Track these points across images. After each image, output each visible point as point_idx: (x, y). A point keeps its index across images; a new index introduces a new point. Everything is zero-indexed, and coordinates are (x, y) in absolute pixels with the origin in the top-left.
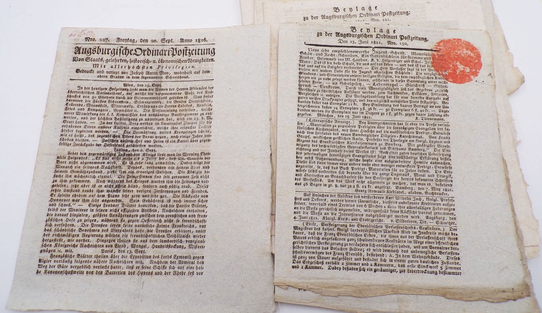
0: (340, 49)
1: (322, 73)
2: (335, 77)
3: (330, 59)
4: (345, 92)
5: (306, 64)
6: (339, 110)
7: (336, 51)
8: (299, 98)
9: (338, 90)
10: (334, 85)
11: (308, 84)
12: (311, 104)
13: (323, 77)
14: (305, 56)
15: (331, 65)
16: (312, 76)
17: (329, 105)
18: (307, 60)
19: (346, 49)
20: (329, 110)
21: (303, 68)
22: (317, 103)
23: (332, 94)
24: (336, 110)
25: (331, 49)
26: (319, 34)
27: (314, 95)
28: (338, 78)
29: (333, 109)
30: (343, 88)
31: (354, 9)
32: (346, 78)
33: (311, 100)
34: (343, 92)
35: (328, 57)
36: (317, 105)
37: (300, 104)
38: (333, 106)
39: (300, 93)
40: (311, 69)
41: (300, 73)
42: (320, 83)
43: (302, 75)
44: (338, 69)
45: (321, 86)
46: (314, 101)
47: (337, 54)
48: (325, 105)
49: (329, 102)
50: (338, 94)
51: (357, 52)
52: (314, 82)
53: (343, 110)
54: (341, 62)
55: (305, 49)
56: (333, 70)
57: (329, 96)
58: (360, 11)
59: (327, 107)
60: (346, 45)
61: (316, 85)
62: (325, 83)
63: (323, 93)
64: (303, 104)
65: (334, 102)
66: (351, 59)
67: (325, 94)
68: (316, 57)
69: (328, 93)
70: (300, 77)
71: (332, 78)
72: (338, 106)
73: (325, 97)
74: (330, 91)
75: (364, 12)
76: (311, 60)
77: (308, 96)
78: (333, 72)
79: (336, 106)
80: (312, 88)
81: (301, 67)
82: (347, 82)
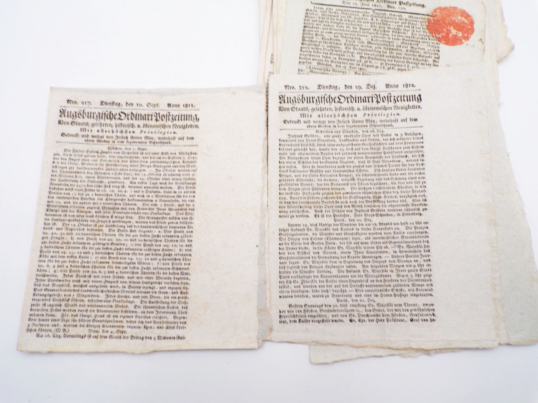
0: (343, 8)
1: (325, 27)
2: (336, 32)
3: (334, 16)
4: (345, 44)
5: (311, 19)
6: (337, 60)
7: (339, 10)
8: (301, 48)
9: (338, 42)
10: (335, 38)
11: (311, 36)
12: (312, 54)
13: (325, 31)
14: (310, 12)
15: (334, 21)
16: (315, 29)
17: (329, 55)
18: (312, 16)
19: (349, 9)
20: (329, 59)
21: (308, 22)
22: (318, 52)
23: (333, 45)
24: (334, 60)
25: (334, 8)
27: (315, 45)
28: (340, 32)
29: (332, 59)
30: (343, 41)
32: (347, 33)
33: (312, 51)
34: (343, 44)
35: (331, 14)
36: (318, 54)
37: (302, 53)
38: (332, 56)
39: (302, 44)
40: (315, 23)
41: (305, 27)
42: (322, 35)
43: (306, 29)
44: (340, 25)
45: (323, 38)
46: (315, 50)
47: (340, 12)
48: (325, 55)
49: (329, 52)
50: (338, 46)
51: (358, 12)
52: (316, 34)
53: (341, 61)
54: (344, 19)
55: (311, 7)
56: (335, 25)
57: (330, 47)
59: (327, 57)
60: (349, 5)
61: (319, 37)
62: (327, 36)
63: (325, 44)
64: (305, 53)
65: (334, 52)
66: (353, 17)
67: (326, 45)
68: (320, 14)
69: (329, 45)
70: (304, 30)
71: (333, 32)
72: (337, 57)
73: (326, 47)
74: (331, 43)
76: (316, 16)
77: (310, 47)
78: (335, 27)
79: (335, 56)
80: (314, 39)
81: (306, 22)
82: (347, 36)
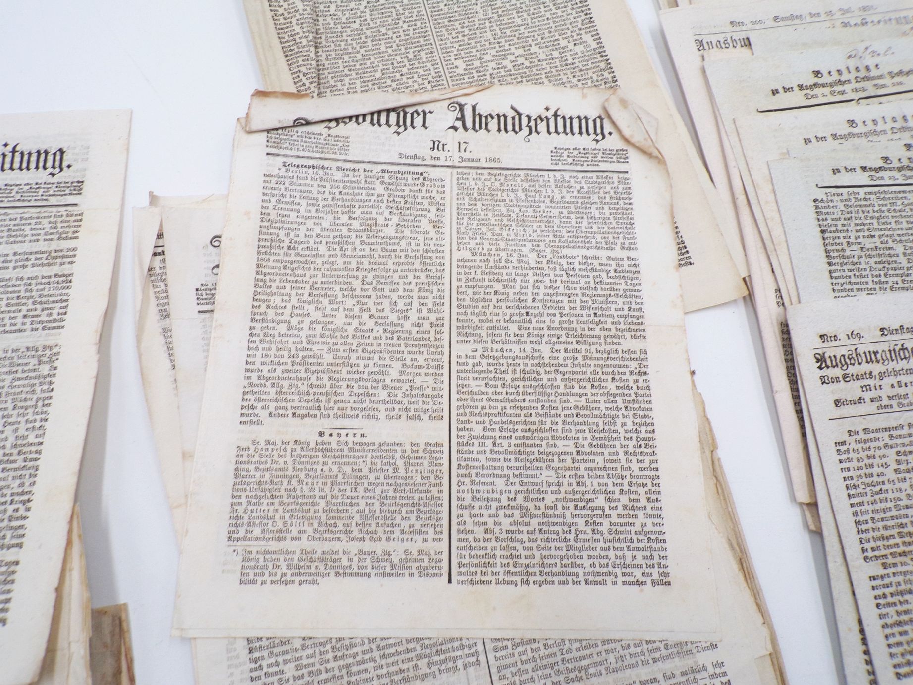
0: (877, 189)
1: (858, 228)
2: (882, 233)
3: (866, 206)
4: (904, 254)
5: (829, 217)
6: (900, 285)
7: (870, 193)
8: (830, 272)
9: (892, 252)
10: (883, 246)
11: (839, 247)
12: (853, 280)
13: (861, 234)
14: (823, 205)
15: (870, 215)
16: (844, 234)
17: (883, 279)
18: (829, 210)
19: (886, 188)
20: (885, 286)
21: (825, 223)
22: (862, 276)
23: (884, 259)
24: (895, 286)
25: (862, 191)
26: (836, 171)
27: (854, 264)
28: (887, 233)
29: (890, 284)
30: (899, 249)
31: (881, 122)
32: (900, 232)
33: (851, 274)
34: (901, 256)
35: (860, 203)
36: (863, 280)
37: (834, 281)
38: (890, 279)
39: (830, 264)
40: (839, 223)
41: (823, 232)
42: (859, 243)
43: (826, 235)
44: (883, 220)
45: (862, 248)
46: (857, 273)
47: (873, 197)
48: (876, 279)
49: (882, 273)
50: (894, 259)
51: (904, 192)
52: (848, 243)
53: (906, 285)
54: (884, 208)
55: (820, 194)
56: (875, 221)
57: (880, 263)
58: (890, 124)
59: (880, 282)
60: (882, 183)
61: (854, 247)
62: (868, 243)
63: (869, 259)
64: (840, 281)
65: (891, 272)
66: (899, 202)
67: (872, 261)
68: (841, 206)
69: (878, 259)
70: (824, 239)
71: (877, 234)
72: (899, 279)
73: (873, 265)
74: (880, 255)
75: (897, 125)
76: (835, 210)
77: (845, 267)
78: (876, 226)
79: (895, 279)
80: (848, 253)
81: (821, 222)
82: (903, 238)
